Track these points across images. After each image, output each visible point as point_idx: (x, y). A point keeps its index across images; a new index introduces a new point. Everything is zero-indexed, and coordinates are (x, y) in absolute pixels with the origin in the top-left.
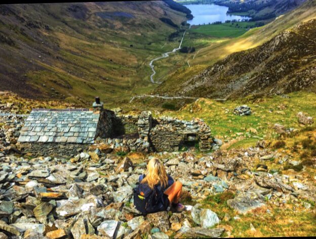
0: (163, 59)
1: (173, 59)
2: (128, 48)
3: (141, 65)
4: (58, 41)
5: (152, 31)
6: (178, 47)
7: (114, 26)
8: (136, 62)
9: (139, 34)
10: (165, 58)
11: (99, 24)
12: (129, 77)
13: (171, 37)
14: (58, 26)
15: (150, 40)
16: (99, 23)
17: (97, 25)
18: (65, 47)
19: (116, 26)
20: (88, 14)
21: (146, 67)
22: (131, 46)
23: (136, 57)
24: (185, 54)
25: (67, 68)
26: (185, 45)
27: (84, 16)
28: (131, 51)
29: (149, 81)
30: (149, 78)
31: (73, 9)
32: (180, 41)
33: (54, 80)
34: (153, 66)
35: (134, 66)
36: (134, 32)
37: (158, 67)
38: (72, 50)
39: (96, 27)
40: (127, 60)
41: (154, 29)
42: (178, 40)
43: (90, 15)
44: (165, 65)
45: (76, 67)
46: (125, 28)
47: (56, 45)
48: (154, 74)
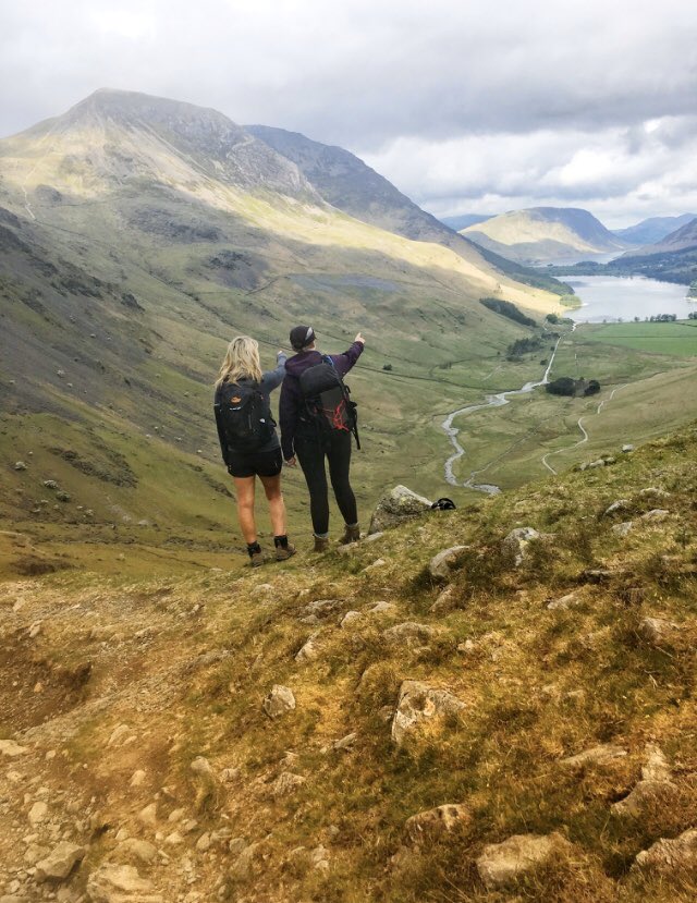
0: (490, 409)
1: (523, 411)
2: (374, 374)
3: (413, 426)
4: (153, 338)
5: (456, 330)
6: (542, 380)
7: (342, 312)
8: (399, 416)
9: (416, 339)
10: (497, 409)
11: (294, 305)
12: (367, 460)
13: (517, 351)
14: (169, 304)
15: (448, 357)
16: (296, 301)
17: (288, 307)
18: (172, 356)
19: (347, 312)
20: (267, 278)
21: (429, 432)
22: (388, 368)
23: (400, 400)
24: (566, 399)
25: (154, 418)
26: (563, 373)
27: (253, 281)
28: (385, 383)
29: (438, 478)
30: (441, 470)
31: (224, 261)
32: (544, 363)
33: (68, 448)
34: (456, 431)
35: (391, 426)
36: (400, 333)
37: (474, 436)
38: (192, 367)
39: (286, 312)
40: (369, 408)
41: (462, 327)
42: (539, 359)
43: (273, 281)
44: (496, 429)
45: (186, 414)
46: (373, 318)
47: (141, 347)
48: (459, 456)
